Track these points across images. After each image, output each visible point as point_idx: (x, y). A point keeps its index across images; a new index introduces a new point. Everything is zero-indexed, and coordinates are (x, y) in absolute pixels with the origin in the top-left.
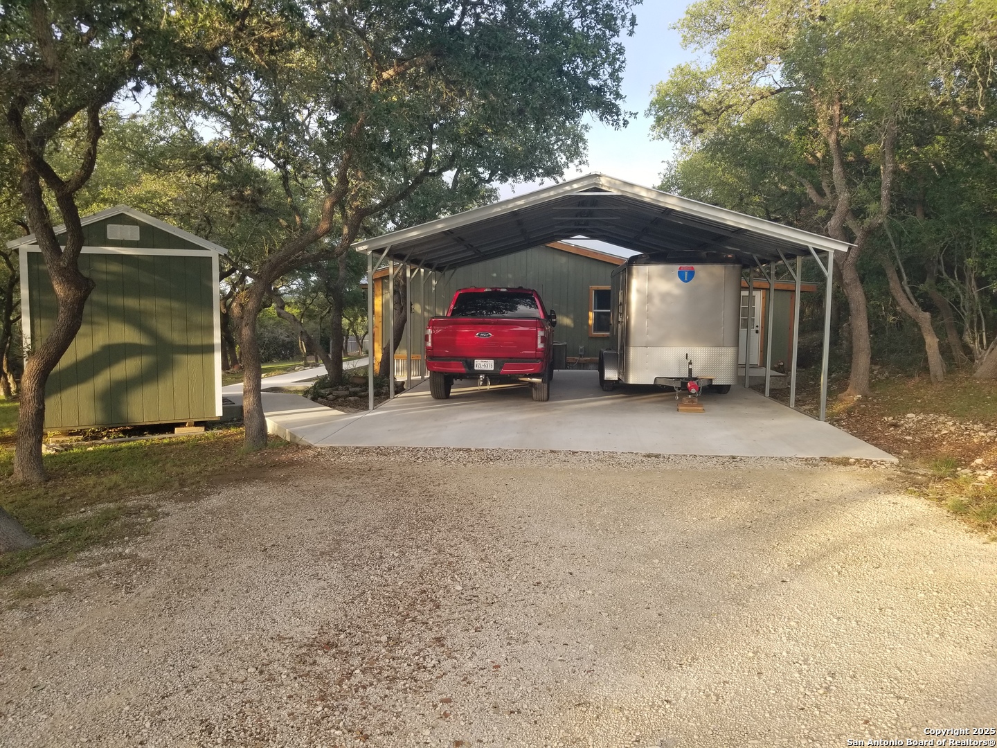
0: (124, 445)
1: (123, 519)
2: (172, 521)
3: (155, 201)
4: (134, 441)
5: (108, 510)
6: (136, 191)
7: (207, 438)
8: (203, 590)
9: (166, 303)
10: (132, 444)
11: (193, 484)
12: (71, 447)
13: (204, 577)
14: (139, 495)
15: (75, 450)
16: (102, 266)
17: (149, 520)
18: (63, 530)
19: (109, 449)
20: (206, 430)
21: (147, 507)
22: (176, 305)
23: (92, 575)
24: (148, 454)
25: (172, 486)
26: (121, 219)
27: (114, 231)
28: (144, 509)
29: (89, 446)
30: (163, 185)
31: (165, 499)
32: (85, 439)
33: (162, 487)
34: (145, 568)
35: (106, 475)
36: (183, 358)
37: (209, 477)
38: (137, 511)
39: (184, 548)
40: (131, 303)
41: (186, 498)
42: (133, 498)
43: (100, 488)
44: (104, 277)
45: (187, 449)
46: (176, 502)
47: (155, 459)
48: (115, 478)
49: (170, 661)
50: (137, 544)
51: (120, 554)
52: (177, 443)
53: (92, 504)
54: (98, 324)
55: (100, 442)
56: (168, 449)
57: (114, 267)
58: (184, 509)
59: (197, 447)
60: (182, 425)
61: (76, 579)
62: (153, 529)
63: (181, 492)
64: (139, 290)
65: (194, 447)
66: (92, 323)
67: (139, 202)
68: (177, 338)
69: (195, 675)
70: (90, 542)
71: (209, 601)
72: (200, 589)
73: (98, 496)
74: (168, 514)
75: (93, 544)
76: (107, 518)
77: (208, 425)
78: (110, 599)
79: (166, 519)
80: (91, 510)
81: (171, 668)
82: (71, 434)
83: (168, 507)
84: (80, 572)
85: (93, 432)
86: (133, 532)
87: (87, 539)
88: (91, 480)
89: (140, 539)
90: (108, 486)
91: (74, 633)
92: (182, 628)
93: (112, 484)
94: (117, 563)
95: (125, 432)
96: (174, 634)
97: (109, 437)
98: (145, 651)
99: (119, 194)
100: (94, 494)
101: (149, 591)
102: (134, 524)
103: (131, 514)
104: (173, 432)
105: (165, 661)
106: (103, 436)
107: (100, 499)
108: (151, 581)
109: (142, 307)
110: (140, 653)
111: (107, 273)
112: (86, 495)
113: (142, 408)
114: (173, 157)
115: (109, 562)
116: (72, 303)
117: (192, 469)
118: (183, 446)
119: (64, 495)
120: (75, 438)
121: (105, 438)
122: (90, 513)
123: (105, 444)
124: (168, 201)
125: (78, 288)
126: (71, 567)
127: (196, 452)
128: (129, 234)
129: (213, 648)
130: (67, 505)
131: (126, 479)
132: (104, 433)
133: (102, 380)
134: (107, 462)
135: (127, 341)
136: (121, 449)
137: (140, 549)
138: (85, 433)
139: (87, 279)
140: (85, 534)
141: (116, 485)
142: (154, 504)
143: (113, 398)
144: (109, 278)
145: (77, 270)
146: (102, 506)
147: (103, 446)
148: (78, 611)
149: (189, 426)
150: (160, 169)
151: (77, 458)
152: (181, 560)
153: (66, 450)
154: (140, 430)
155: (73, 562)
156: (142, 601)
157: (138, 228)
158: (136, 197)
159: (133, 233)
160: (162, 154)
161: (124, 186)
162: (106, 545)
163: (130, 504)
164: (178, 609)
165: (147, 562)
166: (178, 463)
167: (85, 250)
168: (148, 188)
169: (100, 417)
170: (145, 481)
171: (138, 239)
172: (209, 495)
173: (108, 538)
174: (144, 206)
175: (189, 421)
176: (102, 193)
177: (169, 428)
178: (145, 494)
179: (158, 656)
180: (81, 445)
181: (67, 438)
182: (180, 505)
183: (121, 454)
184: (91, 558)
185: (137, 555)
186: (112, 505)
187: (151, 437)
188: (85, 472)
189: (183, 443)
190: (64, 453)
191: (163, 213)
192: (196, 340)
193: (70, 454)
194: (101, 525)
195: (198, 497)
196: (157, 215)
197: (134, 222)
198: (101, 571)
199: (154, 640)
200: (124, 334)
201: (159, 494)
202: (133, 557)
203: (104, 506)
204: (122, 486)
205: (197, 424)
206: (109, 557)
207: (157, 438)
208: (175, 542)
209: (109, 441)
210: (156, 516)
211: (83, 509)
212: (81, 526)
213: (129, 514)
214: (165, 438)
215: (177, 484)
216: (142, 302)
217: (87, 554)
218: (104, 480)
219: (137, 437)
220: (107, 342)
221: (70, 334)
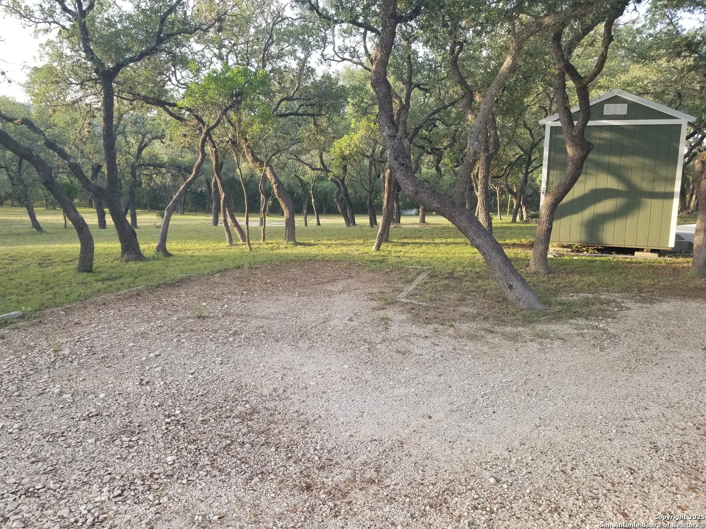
0: (597, 258)
1: (598, 305)
2: (632, 314)
3: (638, 84)
4: (605, 257)
5: (588, 298)
6: (624, 78)
7: (660, 262)
8: (654, 363)
9: (640, 160)
10: (603, 258)
11: (648, 292)
12: (563, 255)
13: (655, 355)
14: (609, 292)
15: (566, 258)
16: (598, 134)
17: (616, 309)
18: (560, 304)
19: (588, 260)
20: (659, 256)
21: (614, 301)
22: (648, 161)
23: (578, 335)
24: (615, 267)
25: (632, 291)
26: (615, 100)
27: (609, 109)
28: (612, 302)
29: (575, 256)
30: (646, 71)
31: (627, 298)
32: (572, 251)
33: (626, 290)
34: (613, 339)
35: (586, 276)
36: (648, 201)
37: (661, 290)
38: (608, 302)
39: (641, 333)
40: (614, 160)
41: (643, 300)
42: (605, 293)
43: (582, 283)
44: (598, 141)
45: (643, 267)
46: (635, 302)
47: (620, 270)
48: (592, 279)
49: (629, 399)
50: (607, 323)
51: (596, 326)
52: (636, 263)
53: (577, 292)
54: (590, 174)
55: (582, 254)
56: (629, 266)
57: (606, 135)
58: (642, 308)
59: (651, 267)
60: (641, 250)
61: (569, 334)
62: (618, 316)
63: (639, 296)
64: (622, 151)
65: (649, 267)
66: (586, 174)
67: (626, 86)
68: (645, 186)
69: (648, 414)
70: (576, 315)
71: (659, 371)
72: (652, 362)
73: (582, 288)
74: (629, 309)
75: (578, 316)
76: (588, 303)
77: (661, 253)
78: (590, 352)
79: (628, 312)
80: (577, 296)
81: (631, 404)
82: (564, 247)
83: (629, 304)
84: (571, 331)
85: (577, 247)
86: (604, 315)
87: (575, 312)
88: (577, 277)
89: (609, 320)
90: (588, 283)
91: (568, 364)
92: (639, 383)
93: (590, 282)
94: (595, 331)
95: (599, 250)
96: (632, 384)
97: (587, 252)
98: (613, 388)
99: (611, 82)
100: (579, 286)
101: (616, 354)
102: (605, 310)
103: (603, 304)
104: (633, 254)
105: (626, 398)
106: (584, 251)
107: (582, 290)
108: (617, 348)
109: (622, 163)
110: (610, 389)
111: (600, 139)
112: (573, 286)
113: (613, 235)
114: (658, 49)
115: (589, 329)
116: (577, 160)
117: (648, 282)
118: (641, 265)
119: (559, 284)
120: (566, 249)
121: (585, 252)
122: (576, 298)
123: (585, 256)
124: (648, 83)
125: (582, 149)
126: (565, 326)
127: (651, 271)
128: (619, 110)
129: (661, 401)
130: (561, 290)
131: (599, 280)
132: (585, 249)
133: (588, 213)
134: (587, 268)
135: (608, 187)
136: (595, 261)
137: (610, 327)
138: (572, 248)
139: (589, 143)
140: (574, 309)
141: (593, 283)
142: (620, 300)
143: (594, 225)
144: (601, 142)
145: (583, 137)
146: (584, 294)
147: (584, 258)
148: (570, 353)
149: (646, 252)
150: (646, 60)
151: (566, 263)
152: (638, 340)
153: (560, 256)
154: (609, 250)
155: (566, 324)
156: (611, 359)
157: (626, 105)
158: (624, 83)
159: (622, 109)
160: (650, 47)
161: (616, 75)
162: (587, 319)
163: (603, 297)
164: (636, 370)
165: (615, 336)
166: (637, 276)
167: (591, 123)
168: (634, 75)
169: (583, 238)
170: (613, 284)
171: (626, 114)
172: (660, 302)
173: (588, 315)
174: (629, 88)
175: (647, 248)
176: (599, 82)
177: (631, 251)
178: (613, 293)
179: (622, 394)
180: (570, 255)
181: (561, 249)
182: (639, 305)
183: (595, 264)
184: (577, 324)
185: (607, 329)
186: (590, 296)
187: (617, 256)
188: (572, 272)
189: (640, 263)
190: (559, 258)
191: (644, 92)
192: (660, 188)
193: (563, 259)
194: (584, 306)
195: (651, 302)
196: (639, 94)
197: (624, 101)
198: (584, 334)
199: (619, 383)
200: (607, 182)
201: (623, 294)
202: (605, 331)
203: (586, 295)
204: (597, 285)
205: (653, 251)
206: (589, 327)
207: (621, 257)
208: (634, 327)
209: (588, 254)
210: (621, 308)
211: (571, 294)
212: (572, 304)
213: (602, 303)
214: (628, 258)
215: (636, 290)
216: (623, 159)
217: (575, 321)
218: (585, 278)
219: (606, 255)
220: (594, 187)
221: (573, 180)
